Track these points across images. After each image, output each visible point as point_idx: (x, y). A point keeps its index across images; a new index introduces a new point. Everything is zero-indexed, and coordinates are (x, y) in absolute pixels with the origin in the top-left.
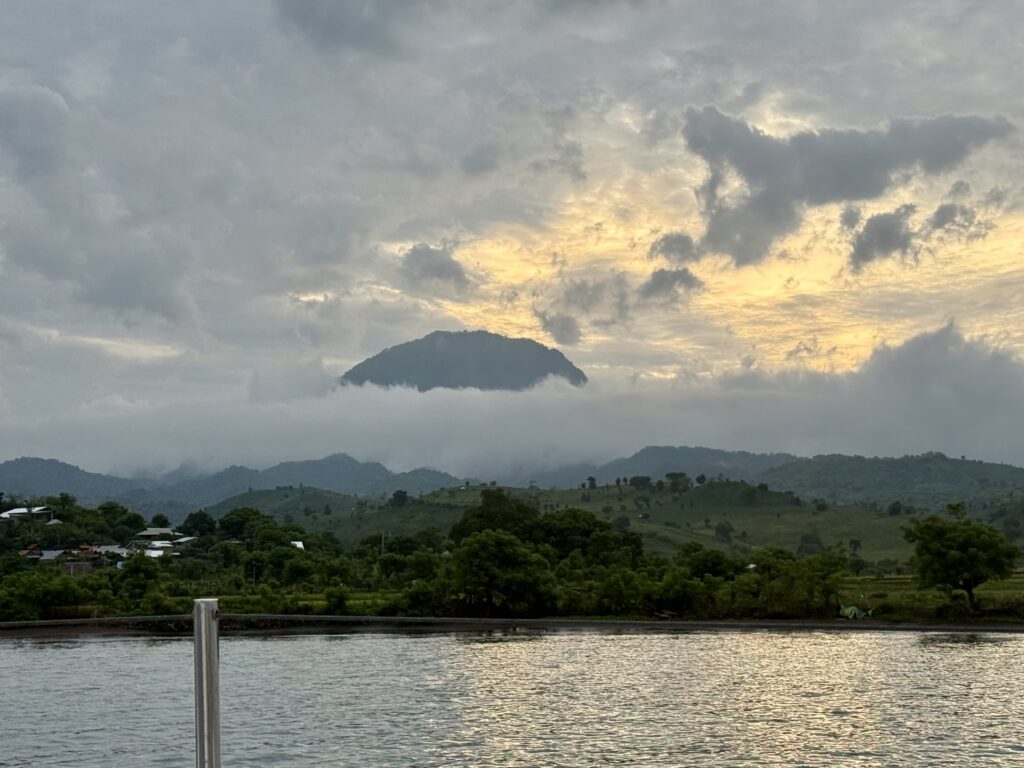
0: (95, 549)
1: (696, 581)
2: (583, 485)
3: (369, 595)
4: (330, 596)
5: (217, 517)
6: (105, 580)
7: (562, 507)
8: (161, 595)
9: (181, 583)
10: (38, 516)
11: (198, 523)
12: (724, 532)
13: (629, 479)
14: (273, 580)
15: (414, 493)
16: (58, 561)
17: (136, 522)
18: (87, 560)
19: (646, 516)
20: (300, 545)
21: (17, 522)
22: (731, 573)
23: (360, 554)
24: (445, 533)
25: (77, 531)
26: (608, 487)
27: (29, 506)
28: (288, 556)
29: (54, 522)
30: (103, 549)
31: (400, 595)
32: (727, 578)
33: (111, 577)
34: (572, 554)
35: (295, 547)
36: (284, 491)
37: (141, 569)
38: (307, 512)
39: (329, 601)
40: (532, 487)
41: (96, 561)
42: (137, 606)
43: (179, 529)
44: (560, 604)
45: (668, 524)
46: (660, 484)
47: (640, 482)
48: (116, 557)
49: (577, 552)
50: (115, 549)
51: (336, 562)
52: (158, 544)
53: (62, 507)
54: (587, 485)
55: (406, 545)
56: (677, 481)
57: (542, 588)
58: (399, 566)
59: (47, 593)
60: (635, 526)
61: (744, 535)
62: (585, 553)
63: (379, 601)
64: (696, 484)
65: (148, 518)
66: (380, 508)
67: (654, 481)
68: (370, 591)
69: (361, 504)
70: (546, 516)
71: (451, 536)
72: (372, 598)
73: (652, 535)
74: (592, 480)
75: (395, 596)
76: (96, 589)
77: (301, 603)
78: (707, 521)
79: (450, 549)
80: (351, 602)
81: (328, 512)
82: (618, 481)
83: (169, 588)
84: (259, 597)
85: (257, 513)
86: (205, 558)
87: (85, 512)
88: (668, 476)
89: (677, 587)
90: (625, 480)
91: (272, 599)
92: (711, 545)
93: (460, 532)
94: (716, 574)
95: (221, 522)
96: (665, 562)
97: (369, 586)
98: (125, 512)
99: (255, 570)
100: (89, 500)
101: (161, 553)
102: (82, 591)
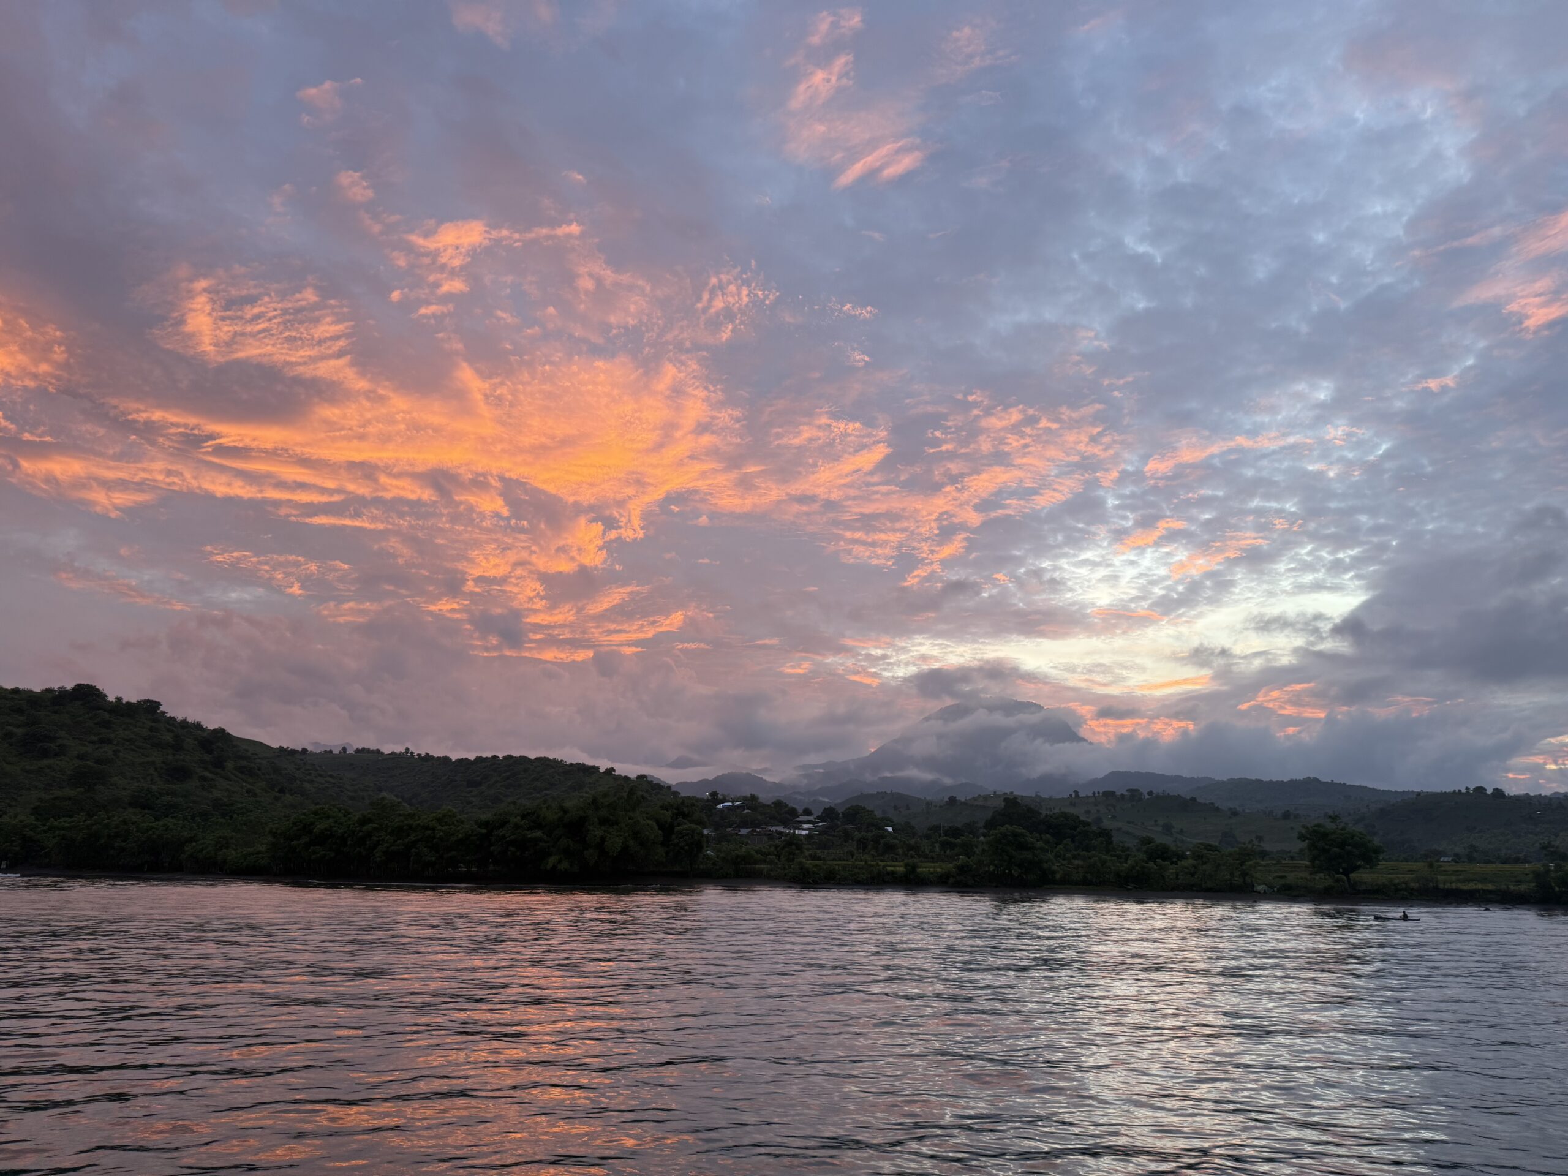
0: (770, 828)
1: (1151, 865)
2: (1071, 795)
3: (932, 865)
4: (906, 865)
5: (840, 810)
6: (772, 849)
7: (1057, 811)
8: (804, 860)
9: (818, 851)
10: (738, 807)
11: (829, 813)
12: (1168, 829)
13: (1101, 792)
14: (873, 852)
15: (961, 798)
16: (747, 836)
17: (793, 812)
18: (765, 835)
19: (1114, 817)
20: (890, 829)
21: (726, 811)
22: (1174, 860)
23: (928, 837)
24: (981, 824)
25: (759, 817)
26: (1087, 797)
27: (733, 802)
28: (883, 837)
29: (746, 811)
30: (774, 829)
31: (951, 865)
32: (1172, 863)
33: (776, 847)
34: (1065, 842)
35: (887, 830)
36: (882, 795)
37: (793, 843)
38: (895, 808)
39: (906, 868)
40: (1036, 796)
41: (770, 835)
42: (790, 867)
43: (818, 817)
44: (1058, 876)
45: (1129, 822)
46: (1122, 795)
47: (1109, 794)
48: (780, 833)
49: (1068, 841)
50: (781, 829)
51: (912, 842)
52: (805, 826)
53: (751, 802)
54: (1073, 796)
55: (955, 832)
56: (1134, 794)
57: (1045, 866)
58: (952, 846)
59: (738, 857)
60: (1107, 824)
61: (1181, 832)
62: (1073, 841)
63: (939, 870)
64: (1147, 797)
65: (800, 811)
66: (940, 807)
67: (1118, 793)
68: (933, 862)
69: (929, 804)
70: (1047, 816)
71: (985, 827)
72: (934, 867)
73: (1119, 830)
74: (1076, 792)
75: (950, 866)
76: (765, 854)
77: (889, 869)
78: (1156, 821)
79: (984, 835)
80: (919, 870)
81: (908, 808)
82: (1094, 793)
83: (810, 855)
84: (863, 863)
85: (864, 808)
86: (834, 836)
87: (764, 806)
88: (1128, 790)
89: (1137, 868)
90: (1099, 793)
91: (871, 866)
92: (1161, 839)
93: (990, 824)
94: (1164, 860)
95: (842, 813)
96: (1128, 849)
97: (933, 858)
98: (787, 806)
99: (863, 844)
100: (765, 798)
101: (807, 832)
102: (759, 857)
